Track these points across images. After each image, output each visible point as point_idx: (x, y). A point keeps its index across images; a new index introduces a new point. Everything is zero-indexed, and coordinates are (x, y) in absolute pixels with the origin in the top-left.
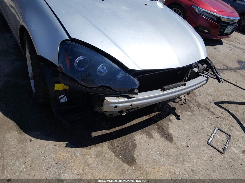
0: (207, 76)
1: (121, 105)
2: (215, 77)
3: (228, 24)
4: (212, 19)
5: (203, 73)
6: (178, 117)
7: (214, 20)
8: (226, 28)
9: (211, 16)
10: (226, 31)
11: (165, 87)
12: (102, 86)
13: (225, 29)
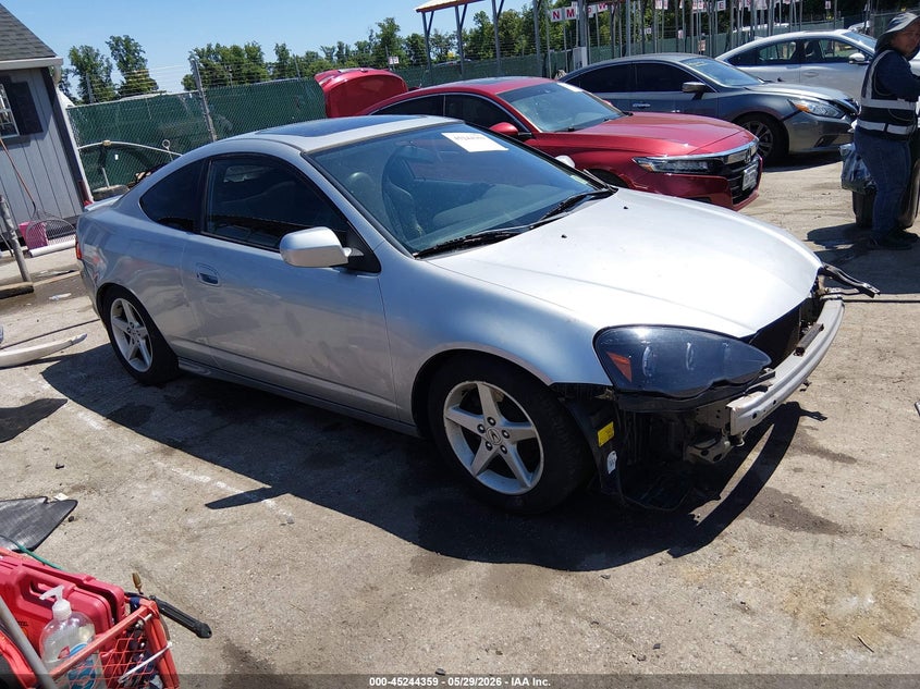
0: (835, 296)
1: (760, 408)
2: (856, 291)
3: (742, 164)
4: (699, 170)
5: (827, 293)
6: (818, 416)
7: (704, 170)
8: (742, 178)
9: (690, 166)
10: (745, 186)
11: (799, 345)
12: (715, 384)
13: (740, 182)
